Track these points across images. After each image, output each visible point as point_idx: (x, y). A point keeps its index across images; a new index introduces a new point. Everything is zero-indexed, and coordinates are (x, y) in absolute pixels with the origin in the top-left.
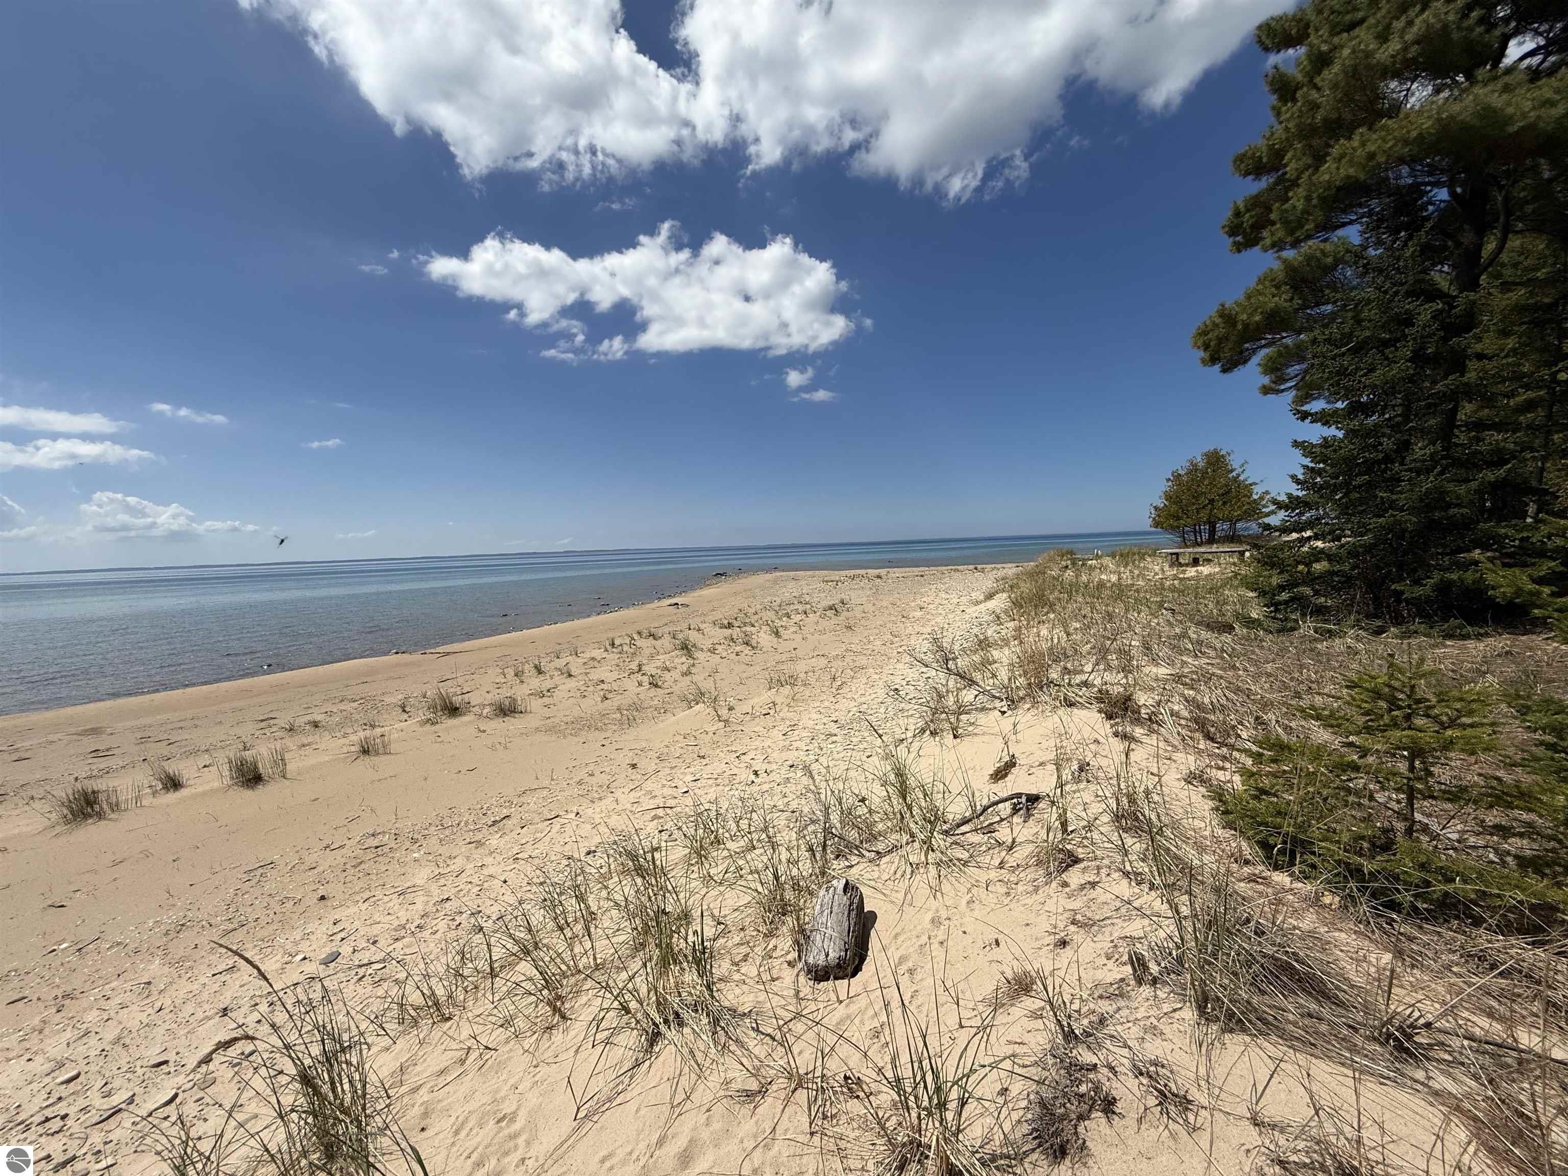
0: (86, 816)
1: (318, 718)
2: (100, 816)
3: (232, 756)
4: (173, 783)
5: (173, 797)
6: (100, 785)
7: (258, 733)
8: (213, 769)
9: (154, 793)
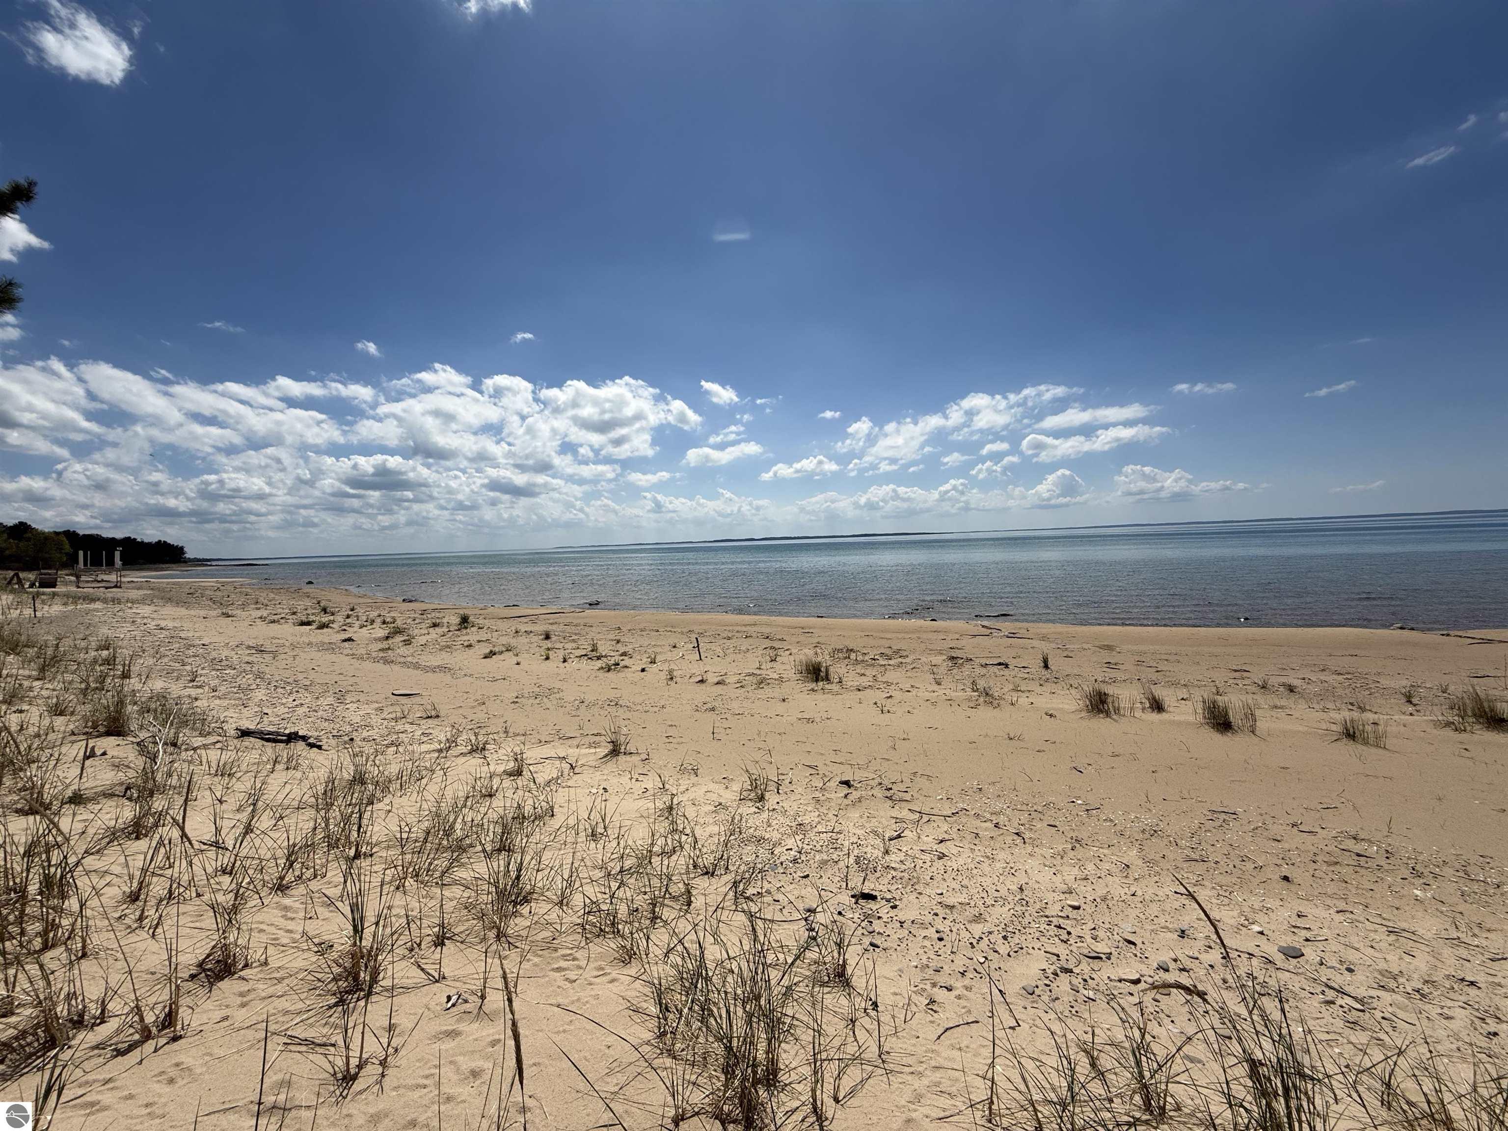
0: (1100, 711)
1: (1296, 682)
2: (1108, 714)
3: (1206, 697)
4: (1157, 706)
5: (1155, 717)
6: (1109, 690)
7: (1231, 681)
8: (1189, 703)
9: (1143, 709)
